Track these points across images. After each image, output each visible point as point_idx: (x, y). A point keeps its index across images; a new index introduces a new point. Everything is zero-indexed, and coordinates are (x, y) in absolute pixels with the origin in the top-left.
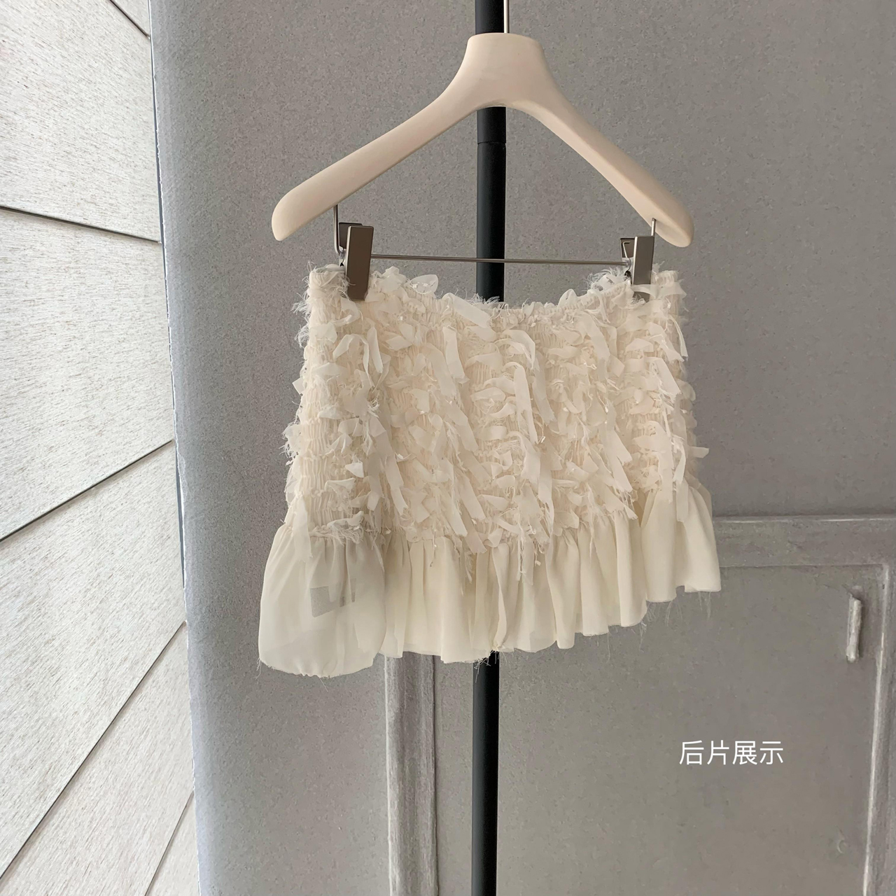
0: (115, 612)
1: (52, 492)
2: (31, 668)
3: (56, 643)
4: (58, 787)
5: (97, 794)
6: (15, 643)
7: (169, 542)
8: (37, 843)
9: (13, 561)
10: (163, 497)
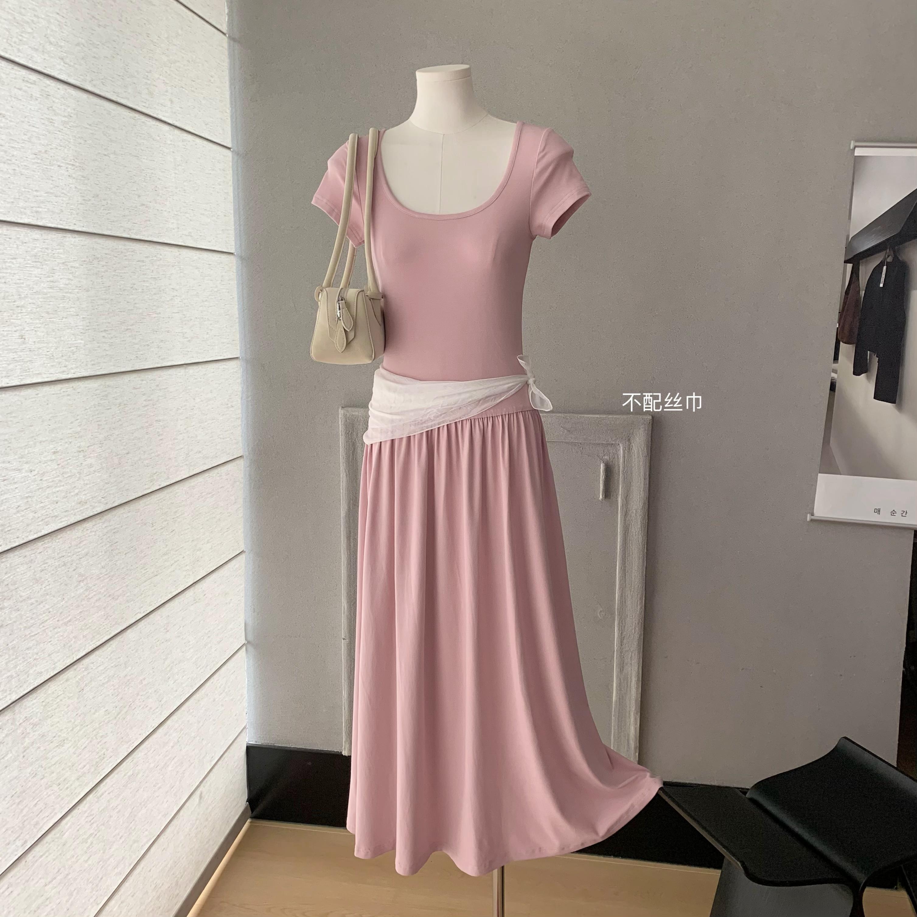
0: (194, 427)
1: (162, 359)
2: (149, 426)
3: (161, 424)
4: (160, 484)
5: (180, 503)
6: (143, 413)
7: (232, 409)
8: (148, 499)
9: (142, 380)
10: (229, 384)
